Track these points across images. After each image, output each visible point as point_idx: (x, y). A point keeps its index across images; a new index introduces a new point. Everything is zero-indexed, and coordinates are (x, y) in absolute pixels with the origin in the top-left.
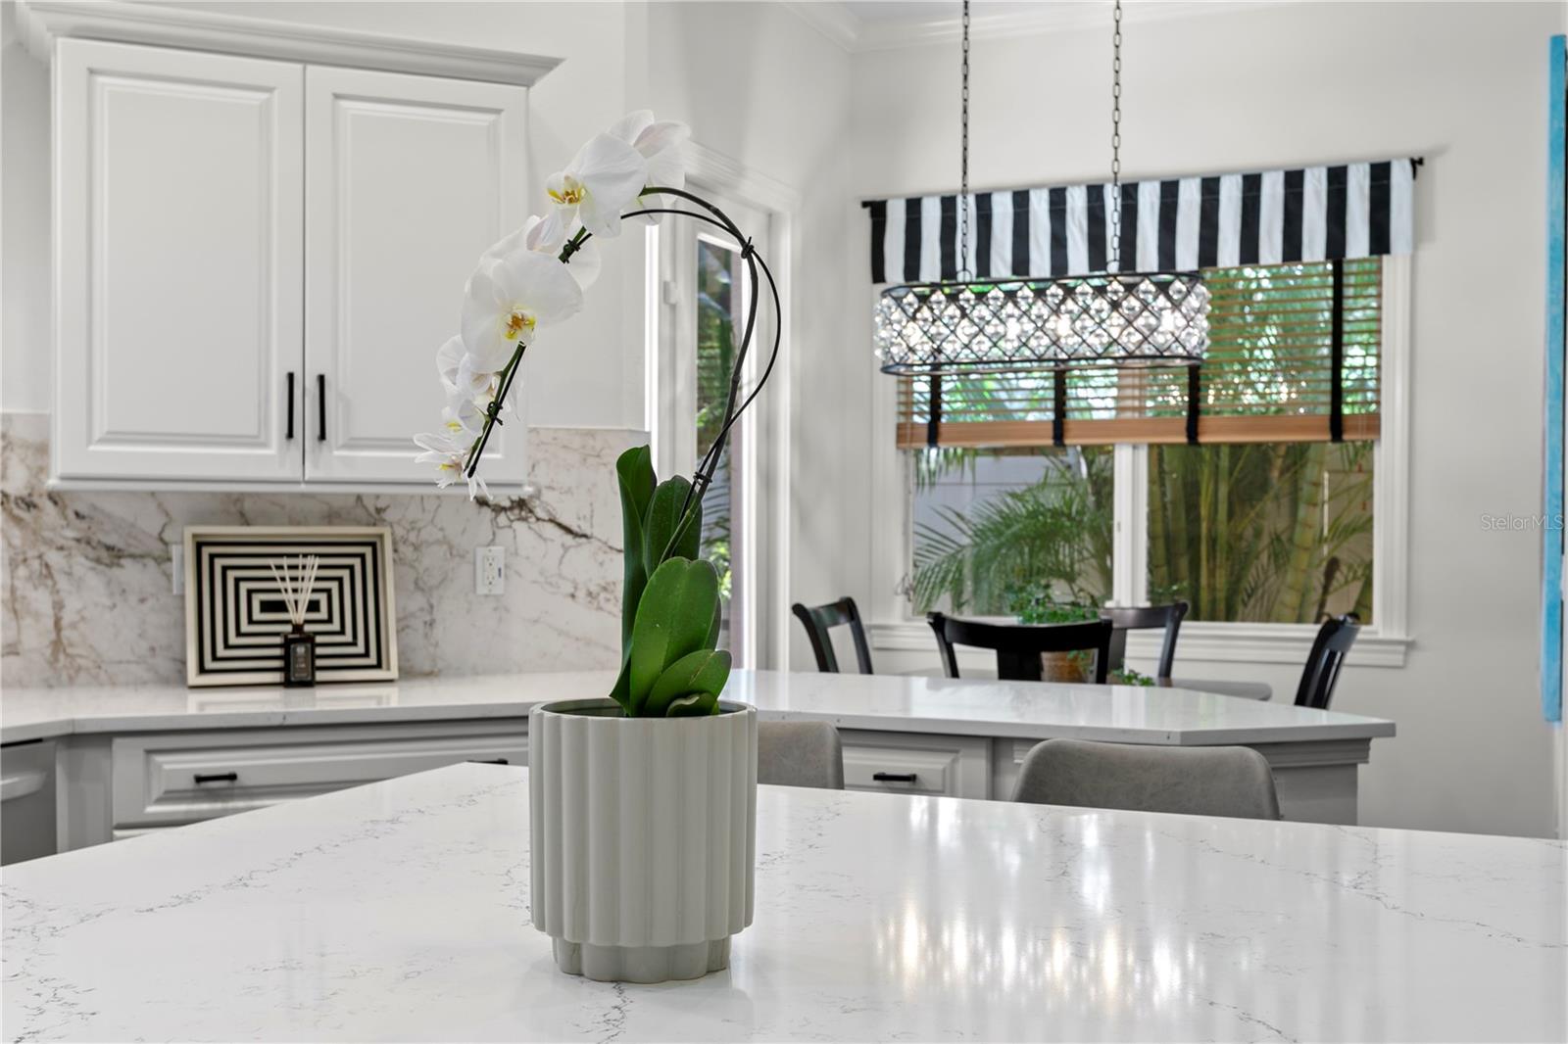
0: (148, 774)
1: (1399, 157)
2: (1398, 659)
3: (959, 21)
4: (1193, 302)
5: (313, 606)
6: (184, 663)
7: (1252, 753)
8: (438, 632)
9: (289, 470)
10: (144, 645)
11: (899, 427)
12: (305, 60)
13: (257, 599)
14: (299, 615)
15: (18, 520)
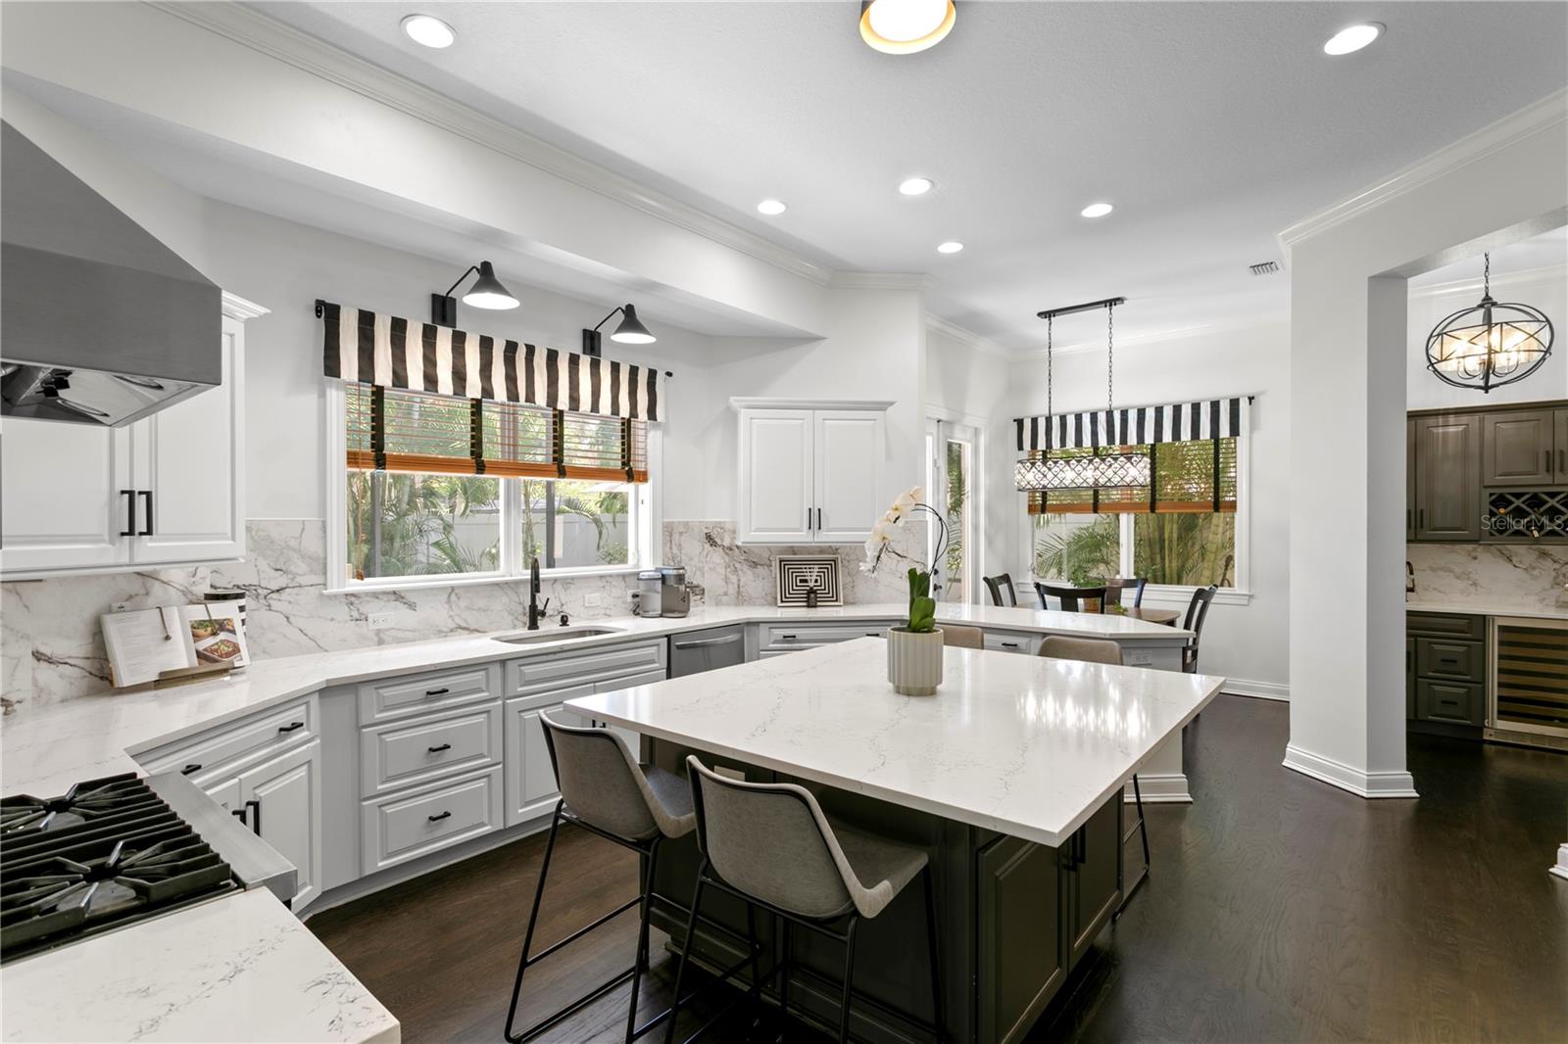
0: (770, 635)
1: (1243, 396)
2: (1245, 602)
3: (1047, 350)
4: (1142, 464)
5: (816, 581)
6: (776, 598)
7: (1115, 643)
8: (855, 589)
9: (810, 539)
10: (764, 593)
11: (1030, 506)
12: (814, 409)
13: (798, 578)
14: (812, 584)
15: (727, 554)
